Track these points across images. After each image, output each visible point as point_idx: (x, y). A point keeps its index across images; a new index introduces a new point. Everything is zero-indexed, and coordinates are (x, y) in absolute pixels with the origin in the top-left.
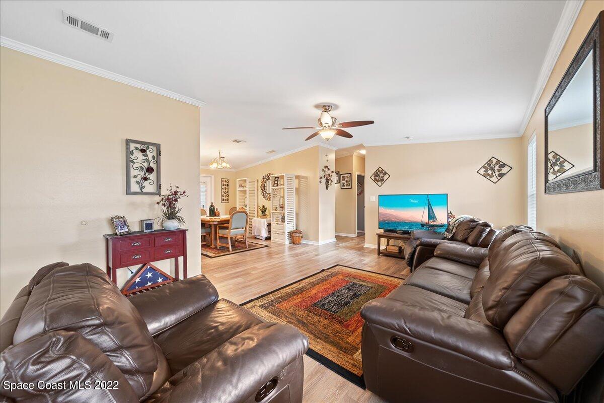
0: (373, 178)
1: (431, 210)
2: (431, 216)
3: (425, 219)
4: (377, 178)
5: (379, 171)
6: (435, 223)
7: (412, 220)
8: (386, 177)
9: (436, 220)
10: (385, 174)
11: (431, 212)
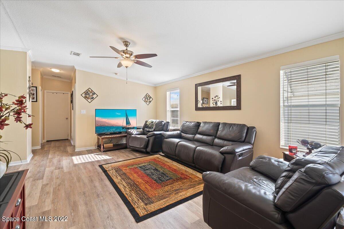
0: (84, 95)
1: (127, 119)
2: (128, 122)
3: (125, 124)
4: (88, 96)
5: (89, 91)
6: (130, 127)
7: (117, 125)
8: (95, 96)
9: (130, 124)
10: (94, 93)
11: (128, 120)
